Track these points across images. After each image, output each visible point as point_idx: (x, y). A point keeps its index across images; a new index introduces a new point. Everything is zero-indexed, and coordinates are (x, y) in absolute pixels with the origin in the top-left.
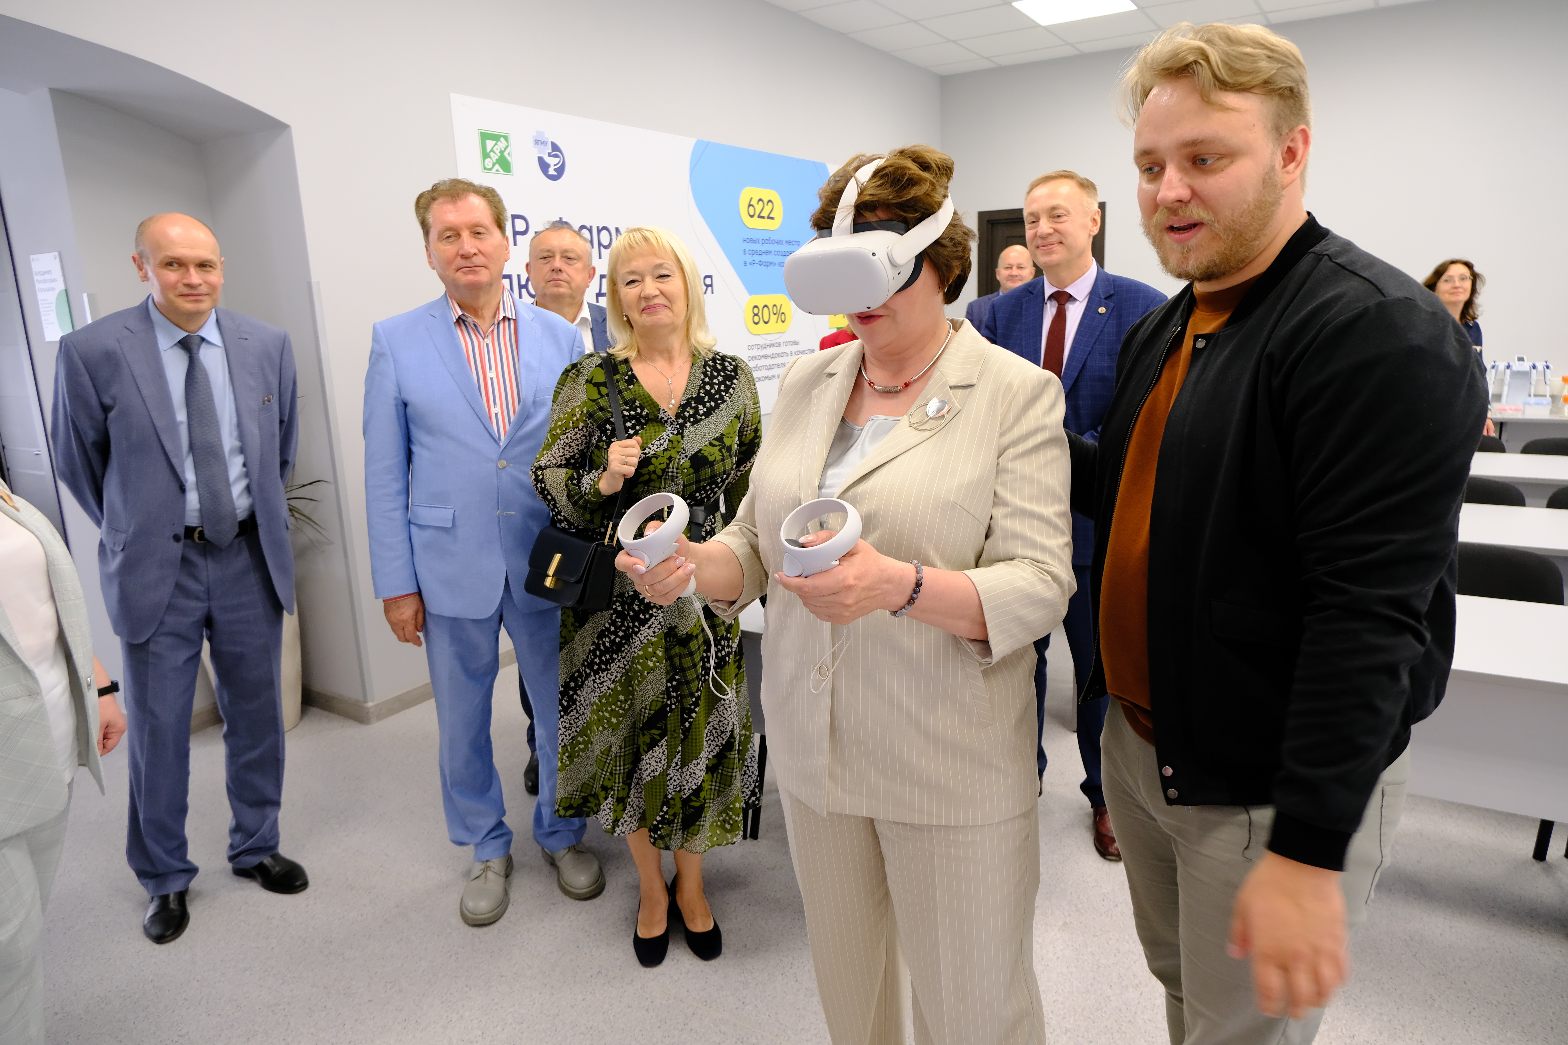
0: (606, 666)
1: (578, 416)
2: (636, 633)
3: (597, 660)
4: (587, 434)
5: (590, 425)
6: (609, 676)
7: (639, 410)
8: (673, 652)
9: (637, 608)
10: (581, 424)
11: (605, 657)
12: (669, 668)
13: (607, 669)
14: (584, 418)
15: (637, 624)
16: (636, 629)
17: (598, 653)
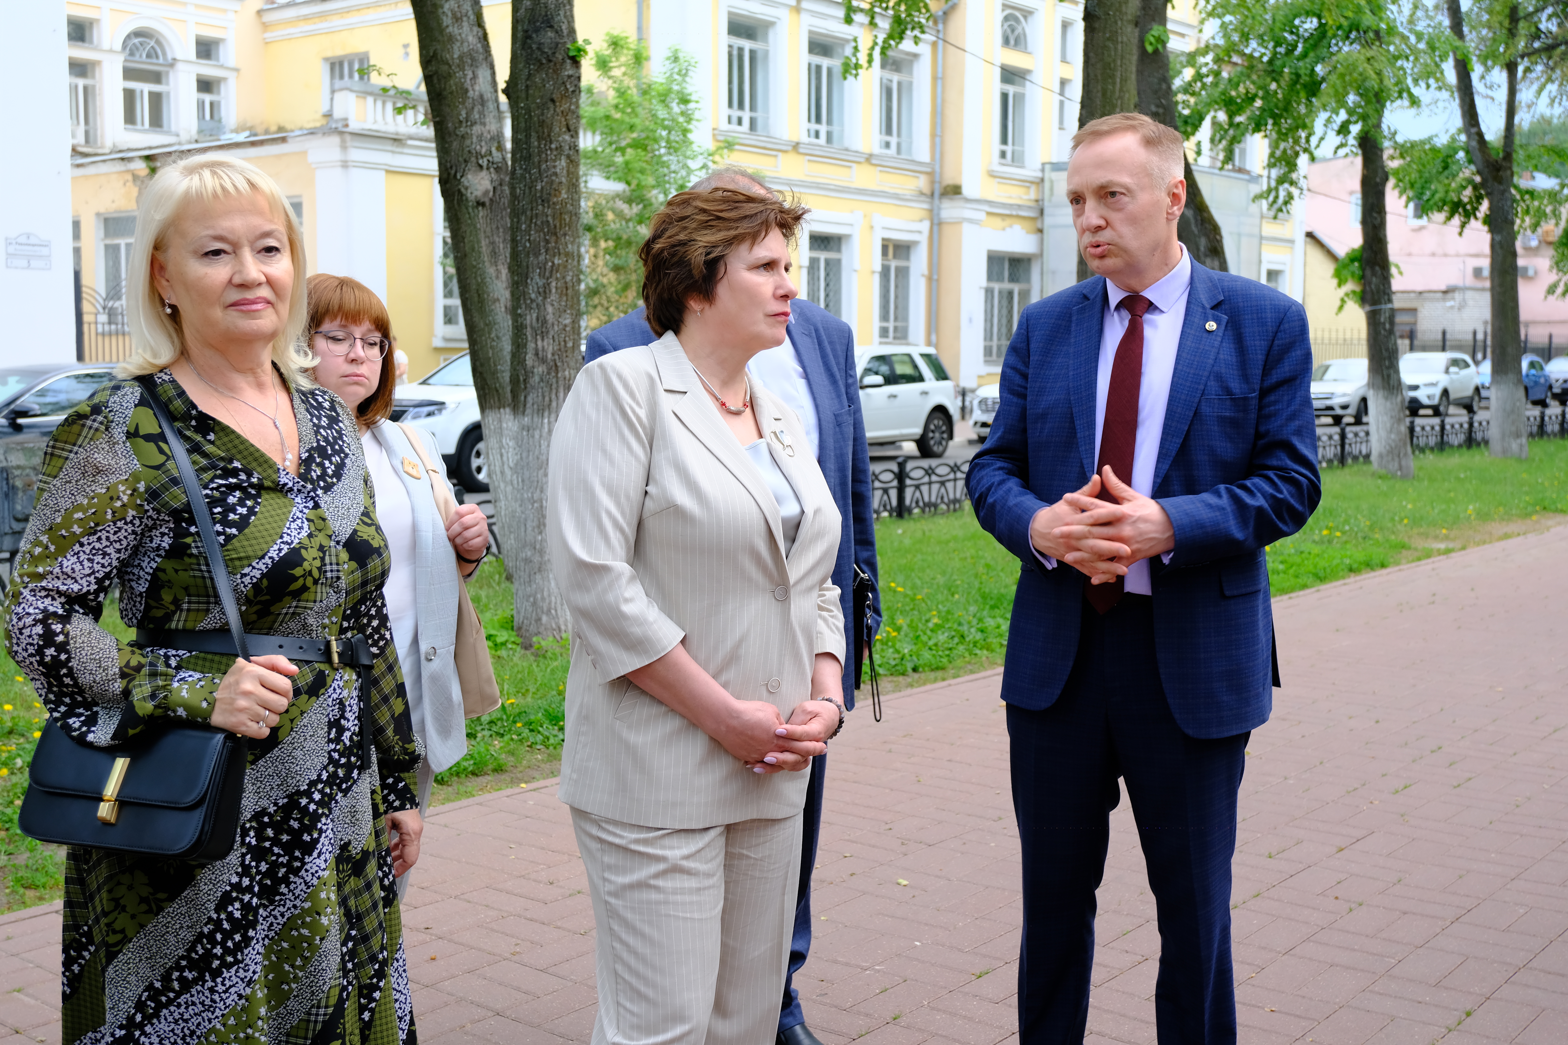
0: (235, 957)
1: (125, 498)
2: (296, 872)
3: (218, 951)
4: (139, 530)
5: (151, 513)
6: (241, 974)
7: (243, 476)
8: (347, 889)
9: (295, 825)
10: (131, 513)
11: (233, 939)
12: (343, 919)
13: (237, 962)
14: (139, 502)
15: (297, 853)
16: (297, 864)
17: (219, 937)
